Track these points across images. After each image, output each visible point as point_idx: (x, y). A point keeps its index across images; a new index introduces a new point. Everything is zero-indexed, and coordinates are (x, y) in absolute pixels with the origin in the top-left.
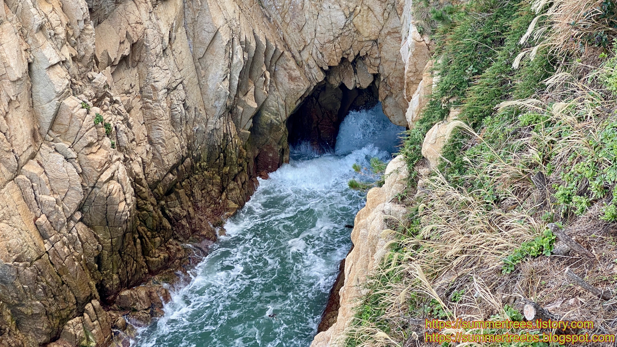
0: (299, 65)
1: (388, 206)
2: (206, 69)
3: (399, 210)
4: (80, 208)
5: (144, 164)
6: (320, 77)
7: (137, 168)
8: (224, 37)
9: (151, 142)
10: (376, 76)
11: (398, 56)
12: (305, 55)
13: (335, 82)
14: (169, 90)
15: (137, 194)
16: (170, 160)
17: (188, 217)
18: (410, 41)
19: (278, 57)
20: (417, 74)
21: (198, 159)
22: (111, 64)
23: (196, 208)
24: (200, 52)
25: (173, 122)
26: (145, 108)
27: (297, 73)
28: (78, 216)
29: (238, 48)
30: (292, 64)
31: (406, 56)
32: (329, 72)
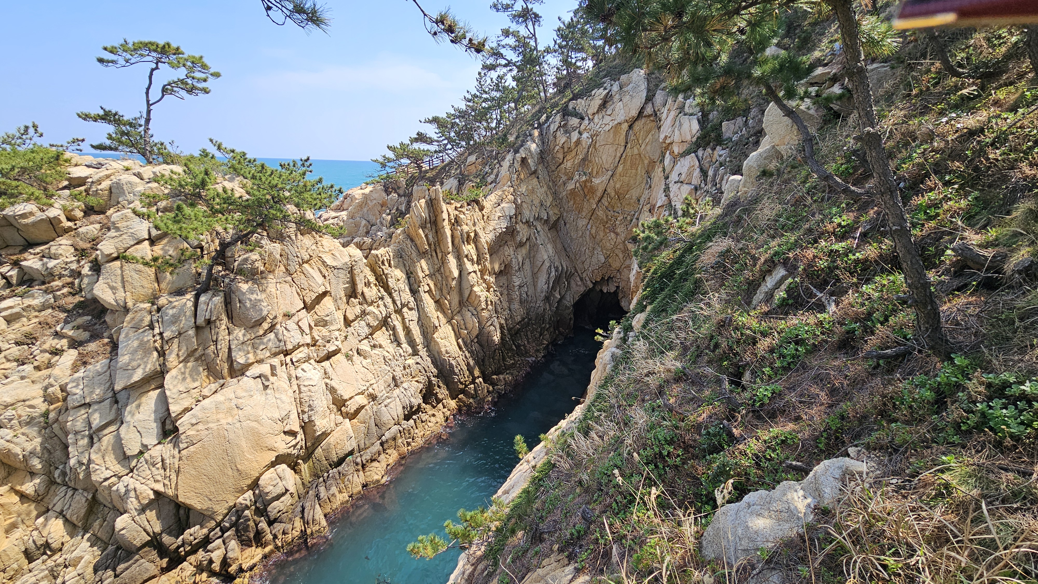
0: (581, 279)
1: (614, 350)
2: (537, 278)
3: (619, 352)
4: (477, 337)
5: (506, 320)
6: (591, 286)
7: (503, 322)
8: (547, 264)
9: (510, 310)
10: (618, 287)
11: (629, 278)
12: (584, 275)
13: (598, 288)
14: (520, 287)
15: (502, 333)
16: (519, 319)
17: (524, 345)
18: (634, 272)
19: (572, 275)
20: (637, 287)
21: (530, 320)
22: (495, 273)
23: (528, 342)
24: (536, 270)
25: (521, 302)
26: (508, 294)
27: (580, 283)
28: (476, 340)
29: (553, 270)
30: (578, 279)
31: (632, 279)
32: (595, 284)
